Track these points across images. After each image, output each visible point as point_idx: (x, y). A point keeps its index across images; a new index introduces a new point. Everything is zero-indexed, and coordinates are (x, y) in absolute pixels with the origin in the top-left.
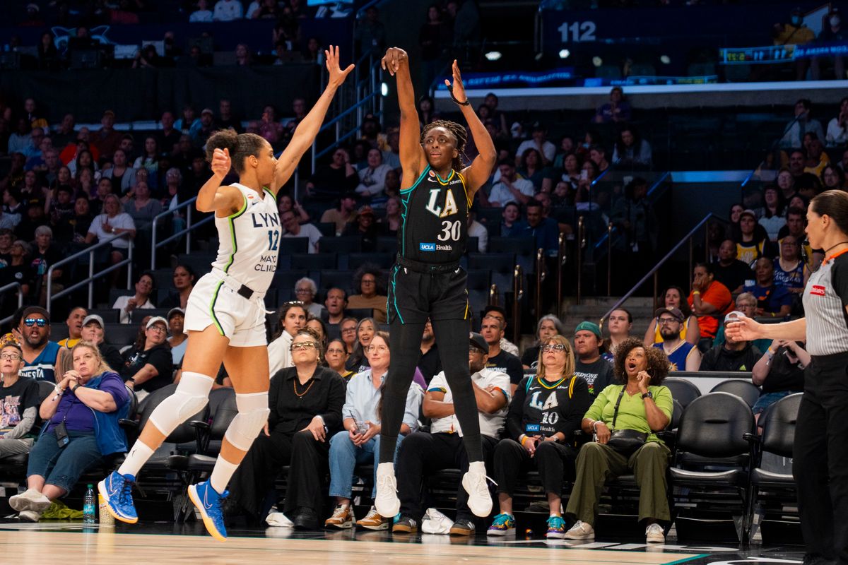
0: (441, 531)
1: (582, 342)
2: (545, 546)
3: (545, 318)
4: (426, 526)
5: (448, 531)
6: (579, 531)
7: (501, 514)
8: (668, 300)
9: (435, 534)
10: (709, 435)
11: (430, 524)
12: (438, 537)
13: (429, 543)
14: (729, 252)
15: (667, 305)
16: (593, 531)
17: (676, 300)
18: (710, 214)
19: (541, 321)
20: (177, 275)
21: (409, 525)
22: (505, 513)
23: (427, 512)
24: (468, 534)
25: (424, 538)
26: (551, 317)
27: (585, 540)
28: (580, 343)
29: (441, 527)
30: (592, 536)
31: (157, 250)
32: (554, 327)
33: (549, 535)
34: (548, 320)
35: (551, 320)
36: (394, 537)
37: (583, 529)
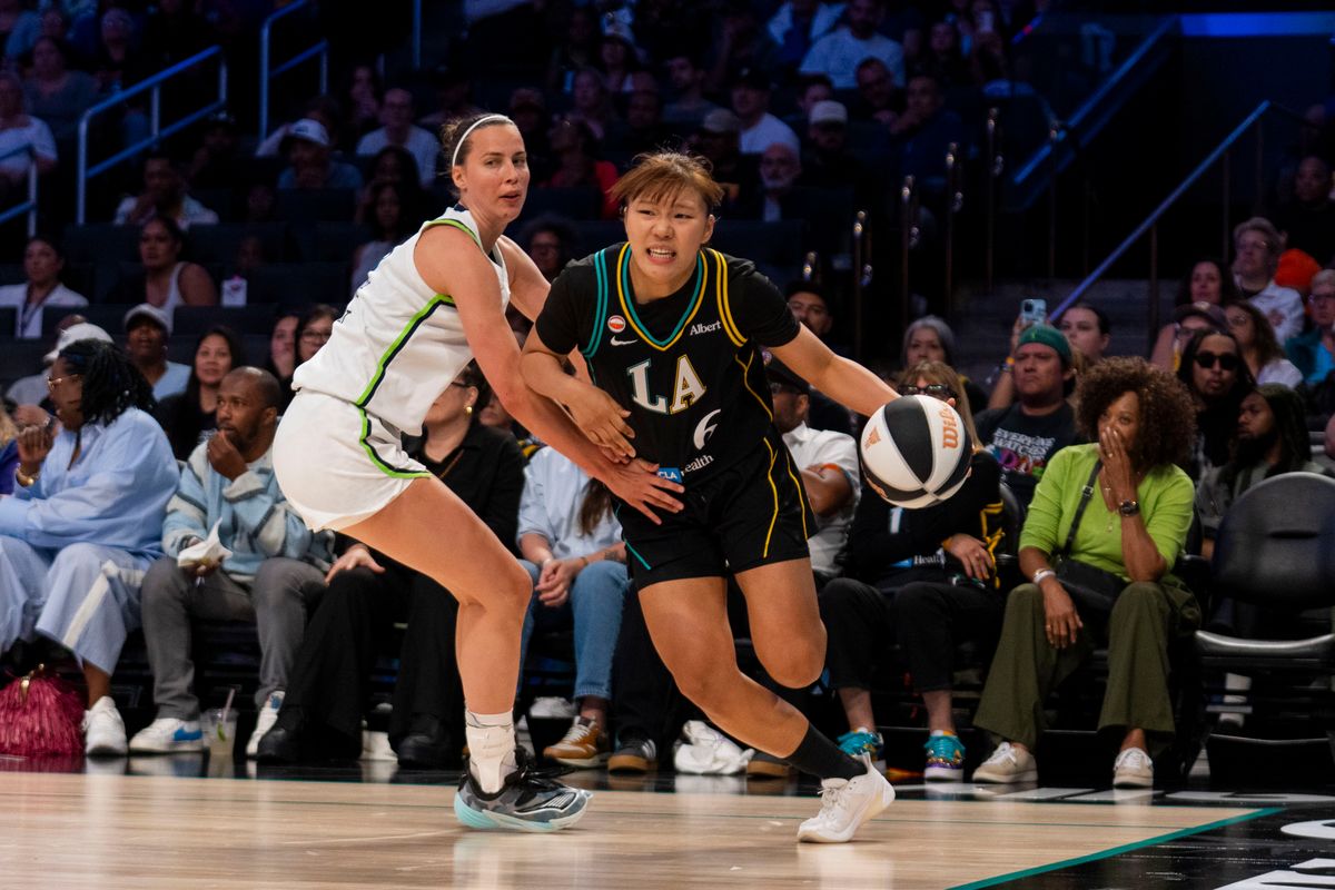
0: (715, 767)
1: (1032, 370)
2: (922, 795)
3: (919, 323)
4: (684, 757)
5: (732, 769)
6: (1003, 764)
7: (852, 733)
8: (1195, 287)
9: (706, 775)
10: (1279, 563)
11: (692, 754)
12: (708, 782)
13: (690, 792)
14: (1315, 183)
15: (1195, 297)
16: (1033, 765)
17: (1213, 287)
18: (1263, 106)
19: (910, 330)
20: (146, 239)
21: (642, 755)
22: (863, 730)
23: (686, 728)
24: (786, 774)
25: (681, 783)
26: (932, 321)
27: (1016, 785)
28: (1027, 371)
29: (716, 760)
30: (1032, 776)
31: (90, 182)
32: (936, 342)
33: (931, 772)
34: (926, 327)
35: (932, 328)
36: (611, 780)
37: (1014, 759)
